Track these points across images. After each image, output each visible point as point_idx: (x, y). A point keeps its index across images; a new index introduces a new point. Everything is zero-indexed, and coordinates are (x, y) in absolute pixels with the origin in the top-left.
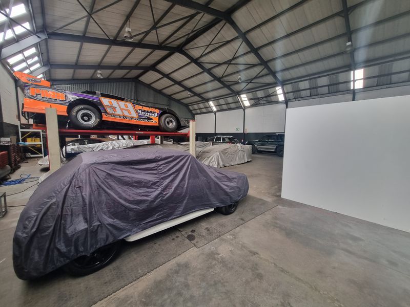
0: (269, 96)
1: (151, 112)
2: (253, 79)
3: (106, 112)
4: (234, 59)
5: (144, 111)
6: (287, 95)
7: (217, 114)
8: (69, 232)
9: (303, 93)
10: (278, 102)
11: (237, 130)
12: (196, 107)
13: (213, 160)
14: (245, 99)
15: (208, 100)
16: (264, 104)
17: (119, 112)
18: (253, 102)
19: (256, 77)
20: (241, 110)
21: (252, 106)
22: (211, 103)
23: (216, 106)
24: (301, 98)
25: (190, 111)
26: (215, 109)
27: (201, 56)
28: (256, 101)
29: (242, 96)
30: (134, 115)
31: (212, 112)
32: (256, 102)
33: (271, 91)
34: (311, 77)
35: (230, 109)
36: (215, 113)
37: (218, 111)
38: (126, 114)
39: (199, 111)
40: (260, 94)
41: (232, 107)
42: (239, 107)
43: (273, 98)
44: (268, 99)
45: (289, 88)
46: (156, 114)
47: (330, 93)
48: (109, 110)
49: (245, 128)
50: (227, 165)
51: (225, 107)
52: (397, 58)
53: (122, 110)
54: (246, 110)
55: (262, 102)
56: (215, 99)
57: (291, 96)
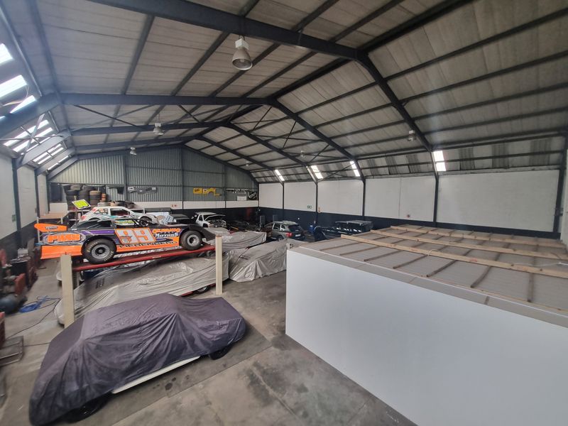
0: (344, 170)
1: (171, 233)
2: (320, 152)
3: (121, 244)
4: (291, 134)
5: (163, 233)
6: (363, 171)
7: (285, 184)
8: (66, 392)
9: (382, 171)
10: (353, 178)
11: (309, 207)
12: (259, 174)
13: (250, 270)
14: (316, 170)
15: (273, 168)
16: (339, 179)
17: (134, 240)
18: (326, 175)
19: (323, 151)
20: (313, 184)
21: (326, 179)
22: (277, 172)
23: (283, 175)
24: (381, 176)
25: (254, 179)
26: (282, 179)
27: (255, 129)
28: (329, 174)
29: (312, 167)
30: (151, 239)
31: (278, 182)
32: (330, 176)
33: (345, 165)
34: (388, 154)
35: (300, 180)
36: (283, 183)
37: (286, 181)
38: (142, 240)
39: (263, 180)
40: (333, 167)
41: (303, 178)
42: (311, 179)
43: (348, 173)
44: (343, 173)
45: (363, 163)
46: (176, 234)
47: (411, 173)
48: (123, 241)
49: (318, 206)
50: (268, 274)
51: (294, 177)
52: (475, 143)
53: (137, 237)
54: (319, 184)
55: (336, 176)
56: (282, 167)
57: (368, 172)
